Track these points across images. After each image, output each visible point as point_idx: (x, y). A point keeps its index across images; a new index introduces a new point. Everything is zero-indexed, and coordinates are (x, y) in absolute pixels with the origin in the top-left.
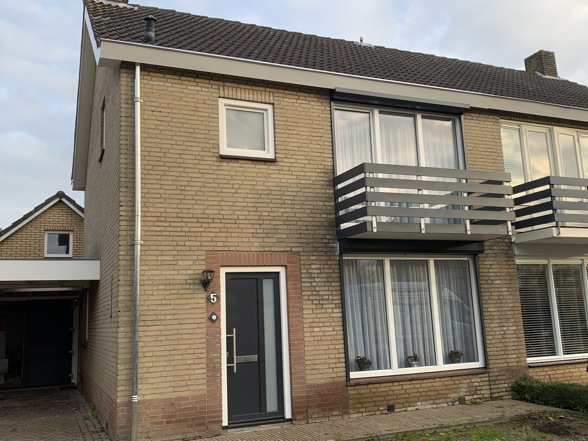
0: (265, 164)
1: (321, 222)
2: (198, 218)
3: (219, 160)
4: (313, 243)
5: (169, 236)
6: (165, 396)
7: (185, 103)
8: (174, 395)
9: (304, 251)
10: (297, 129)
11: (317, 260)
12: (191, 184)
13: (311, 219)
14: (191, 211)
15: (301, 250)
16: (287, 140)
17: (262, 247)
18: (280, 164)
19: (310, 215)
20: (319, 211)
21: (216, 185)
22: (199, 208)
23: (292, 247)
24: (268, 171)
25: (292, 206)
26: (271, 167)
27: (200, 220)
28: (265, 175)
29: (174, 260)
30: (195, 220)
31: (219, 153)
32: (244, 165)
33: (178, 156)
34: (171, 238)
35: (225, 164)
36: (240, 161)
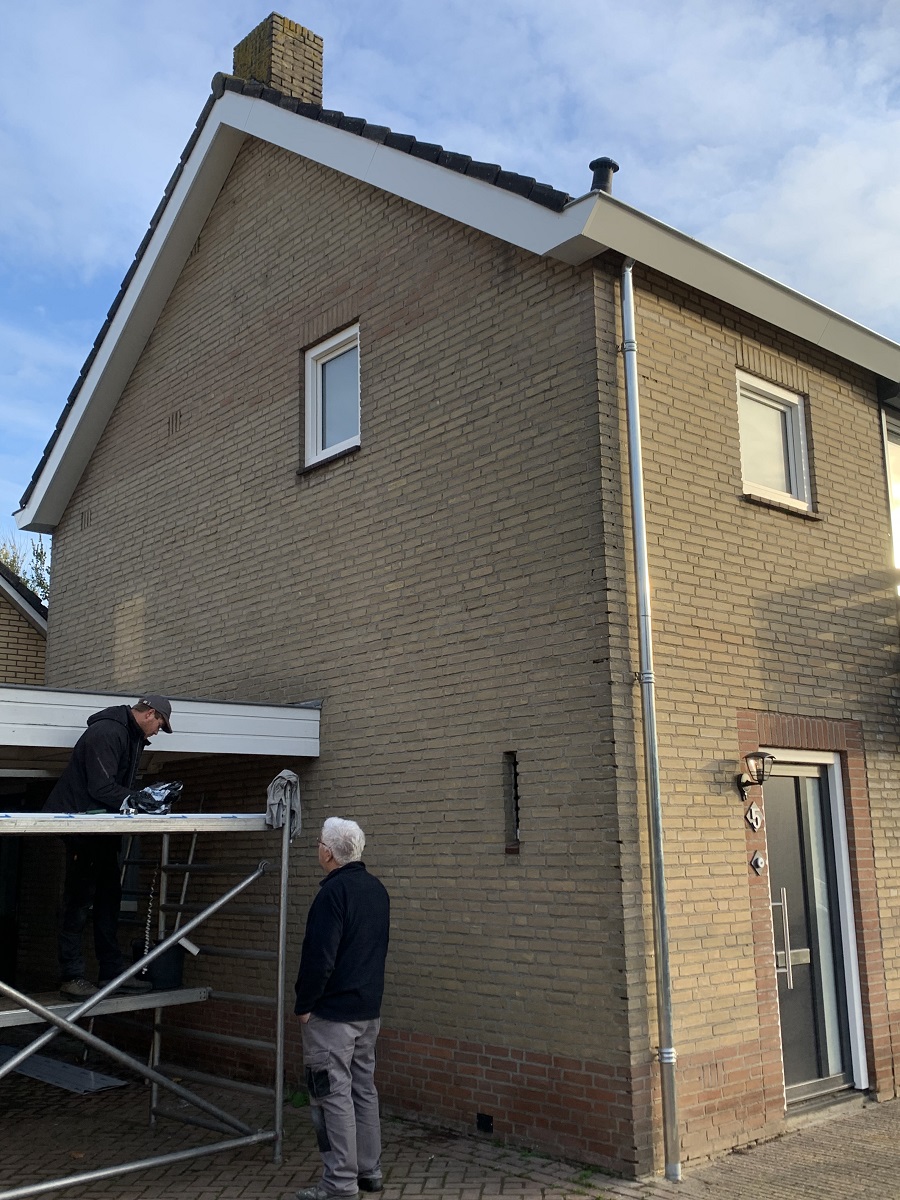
0: (804, 525)
1: (884, 660)
2: (722, 633)
3: (744, 504)
4: (877, 705)
5: (683, 668)
6: (702, 1048)
7: (690, 369)
8: (715, 1044)
9: (867, 721)
10: (842, 455)
11: (884, 742)
12: (708, 552)
13: (870, 653)
14: (711, 615)
15: (863, 718)
16: (831, 476)
17: (812, 706)
18: (826, 527)
19: (871, 644)
20: (881, 637)
21: (740, 560)
22: (721, 608)
23: (852, 711)
24: (811, 541)
25: (845, 622)
26: (814, 533)
27: (726, 637)
28: (806, 548)
29: (693, 725)
30: (717, 636)
31: (741, 488)
32: (778, 522)
33: (684, 486)
34: (685, 674)
35: (751, 515)
36: (772, 512)
